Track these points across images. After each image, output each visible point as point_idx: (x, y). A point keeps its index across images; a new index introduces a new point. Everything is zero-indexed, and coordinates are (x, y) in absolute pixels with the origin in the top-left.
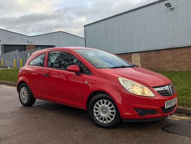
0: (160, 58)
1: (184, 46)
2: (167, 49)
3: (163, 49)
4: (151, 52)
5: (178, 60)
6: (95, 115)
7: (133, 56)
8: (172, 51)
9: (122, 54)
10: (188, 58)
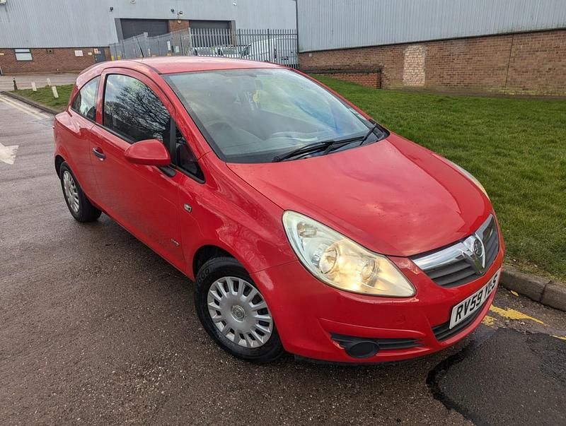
0: (476, 59)
1: (543, 28)
2: (498, 35)
3: (487, 33)
4: (454, 42)
5: (522, 64)
6: (213, 317)
7: (408, 52)
8: (510, 39)
9: (381, 46)
10: (550, 61)
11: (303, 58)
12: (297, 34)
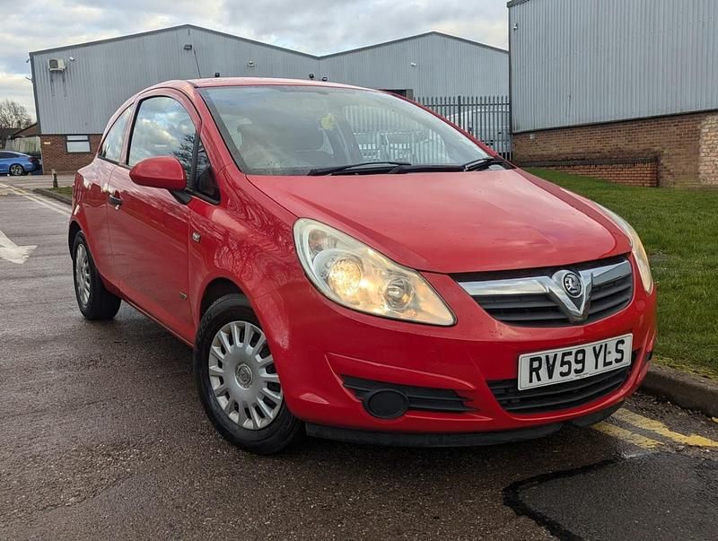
6: (214, 389)
7: (708, 127)
11: (519, 142)
12: (510, 104)
